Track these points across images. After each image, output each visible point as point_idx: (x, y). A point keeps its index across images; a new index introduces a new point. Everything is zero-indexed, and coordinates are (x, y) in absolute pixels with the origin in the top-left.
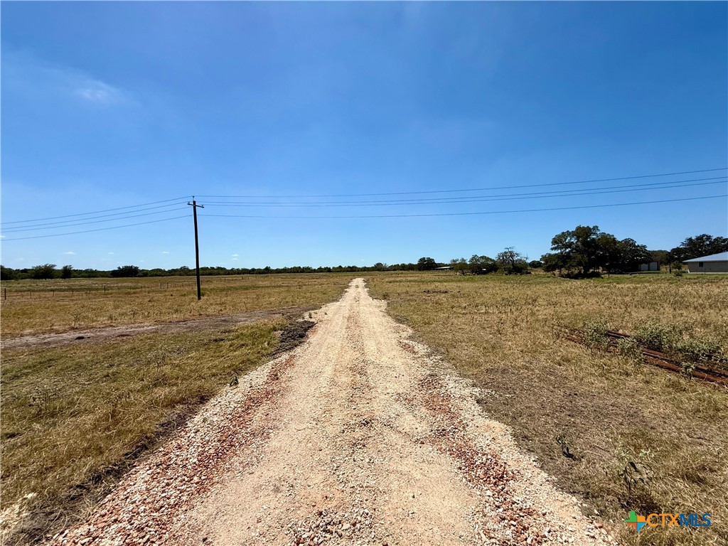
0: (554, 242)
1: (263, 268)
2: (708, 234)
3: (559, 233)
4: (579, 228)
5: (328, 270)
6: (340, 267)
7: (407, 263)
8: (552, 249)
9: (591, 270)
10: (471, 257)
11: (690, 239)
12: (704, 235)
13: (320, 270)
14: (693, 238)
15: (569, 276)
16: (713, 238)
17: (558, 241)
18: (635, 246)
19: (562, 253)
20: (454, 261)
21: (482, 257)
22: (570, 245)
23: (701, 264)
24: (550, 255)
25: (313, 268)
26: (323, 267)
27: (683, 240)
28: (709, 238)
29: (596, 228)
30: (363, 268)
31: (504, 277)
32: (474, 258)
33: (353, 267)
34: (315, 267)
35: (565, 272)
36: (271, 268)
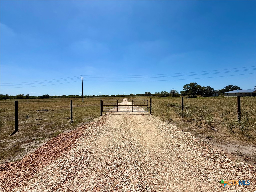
0: (184, 87)
1: (92, 95)
2: (232, 85)
3: (186, 85)
4: (191, 83)
5: (114, 96)
6: (119, 95)
7: (141, 94)
8: (183, 89)
9: (195, 96)
10: (161, 92)
11: (227, 86)
12: (231, 85)
13: (112, 96)
14: (228, 86)
15: (189, 98)
16: (233, 86)
17: (185, 87)
18: (211, 88)
19: (187, 91)
20: (156, 93)
21: (165, 92)
22: (188, 88)
23: (228, 94)
24: (183, 91)
25: (110, 96)
26: (113, 95)
27: (225, 87)
28: (232, 86)
29: (196, 83)
30: (126, 95)
31: (171, 98)
32: (162, 92)
33: (123, 95)
34: (110, 95)
35: (188, 96)
36: (95, 95)
